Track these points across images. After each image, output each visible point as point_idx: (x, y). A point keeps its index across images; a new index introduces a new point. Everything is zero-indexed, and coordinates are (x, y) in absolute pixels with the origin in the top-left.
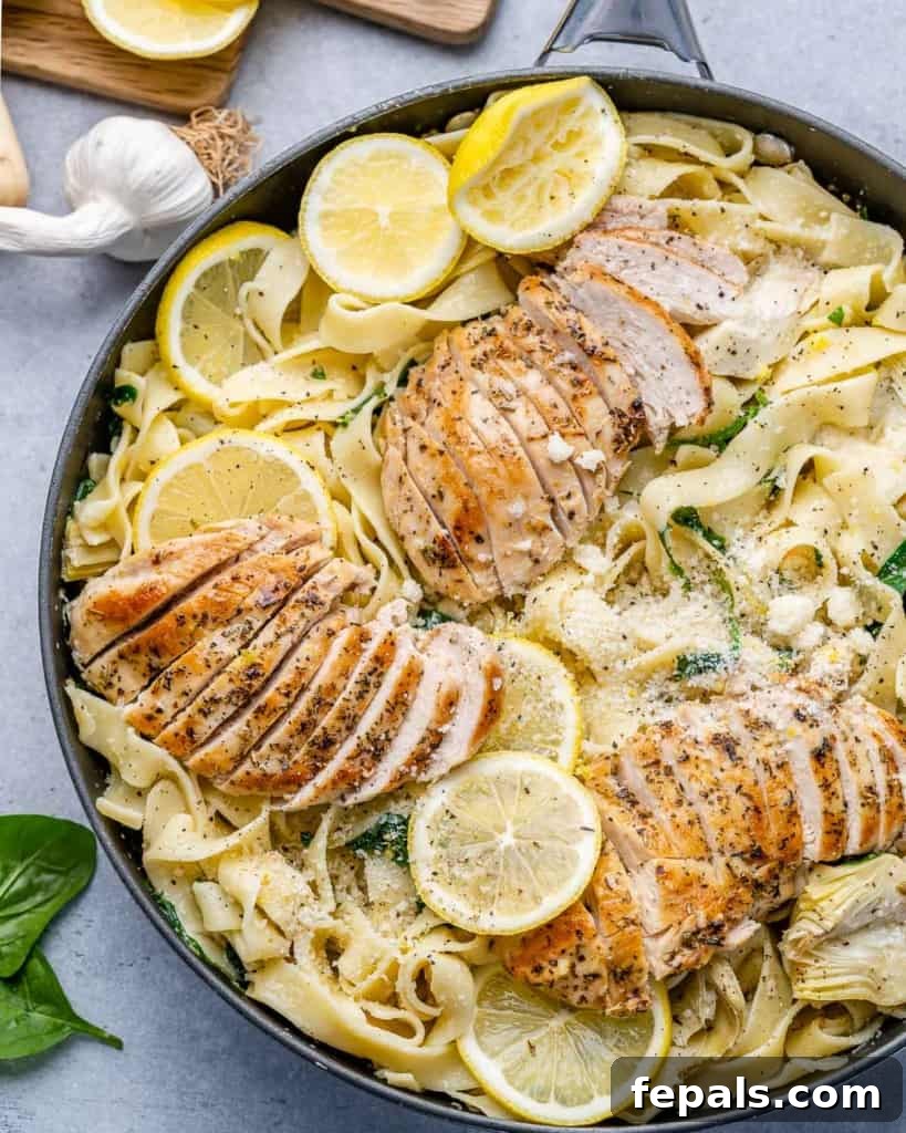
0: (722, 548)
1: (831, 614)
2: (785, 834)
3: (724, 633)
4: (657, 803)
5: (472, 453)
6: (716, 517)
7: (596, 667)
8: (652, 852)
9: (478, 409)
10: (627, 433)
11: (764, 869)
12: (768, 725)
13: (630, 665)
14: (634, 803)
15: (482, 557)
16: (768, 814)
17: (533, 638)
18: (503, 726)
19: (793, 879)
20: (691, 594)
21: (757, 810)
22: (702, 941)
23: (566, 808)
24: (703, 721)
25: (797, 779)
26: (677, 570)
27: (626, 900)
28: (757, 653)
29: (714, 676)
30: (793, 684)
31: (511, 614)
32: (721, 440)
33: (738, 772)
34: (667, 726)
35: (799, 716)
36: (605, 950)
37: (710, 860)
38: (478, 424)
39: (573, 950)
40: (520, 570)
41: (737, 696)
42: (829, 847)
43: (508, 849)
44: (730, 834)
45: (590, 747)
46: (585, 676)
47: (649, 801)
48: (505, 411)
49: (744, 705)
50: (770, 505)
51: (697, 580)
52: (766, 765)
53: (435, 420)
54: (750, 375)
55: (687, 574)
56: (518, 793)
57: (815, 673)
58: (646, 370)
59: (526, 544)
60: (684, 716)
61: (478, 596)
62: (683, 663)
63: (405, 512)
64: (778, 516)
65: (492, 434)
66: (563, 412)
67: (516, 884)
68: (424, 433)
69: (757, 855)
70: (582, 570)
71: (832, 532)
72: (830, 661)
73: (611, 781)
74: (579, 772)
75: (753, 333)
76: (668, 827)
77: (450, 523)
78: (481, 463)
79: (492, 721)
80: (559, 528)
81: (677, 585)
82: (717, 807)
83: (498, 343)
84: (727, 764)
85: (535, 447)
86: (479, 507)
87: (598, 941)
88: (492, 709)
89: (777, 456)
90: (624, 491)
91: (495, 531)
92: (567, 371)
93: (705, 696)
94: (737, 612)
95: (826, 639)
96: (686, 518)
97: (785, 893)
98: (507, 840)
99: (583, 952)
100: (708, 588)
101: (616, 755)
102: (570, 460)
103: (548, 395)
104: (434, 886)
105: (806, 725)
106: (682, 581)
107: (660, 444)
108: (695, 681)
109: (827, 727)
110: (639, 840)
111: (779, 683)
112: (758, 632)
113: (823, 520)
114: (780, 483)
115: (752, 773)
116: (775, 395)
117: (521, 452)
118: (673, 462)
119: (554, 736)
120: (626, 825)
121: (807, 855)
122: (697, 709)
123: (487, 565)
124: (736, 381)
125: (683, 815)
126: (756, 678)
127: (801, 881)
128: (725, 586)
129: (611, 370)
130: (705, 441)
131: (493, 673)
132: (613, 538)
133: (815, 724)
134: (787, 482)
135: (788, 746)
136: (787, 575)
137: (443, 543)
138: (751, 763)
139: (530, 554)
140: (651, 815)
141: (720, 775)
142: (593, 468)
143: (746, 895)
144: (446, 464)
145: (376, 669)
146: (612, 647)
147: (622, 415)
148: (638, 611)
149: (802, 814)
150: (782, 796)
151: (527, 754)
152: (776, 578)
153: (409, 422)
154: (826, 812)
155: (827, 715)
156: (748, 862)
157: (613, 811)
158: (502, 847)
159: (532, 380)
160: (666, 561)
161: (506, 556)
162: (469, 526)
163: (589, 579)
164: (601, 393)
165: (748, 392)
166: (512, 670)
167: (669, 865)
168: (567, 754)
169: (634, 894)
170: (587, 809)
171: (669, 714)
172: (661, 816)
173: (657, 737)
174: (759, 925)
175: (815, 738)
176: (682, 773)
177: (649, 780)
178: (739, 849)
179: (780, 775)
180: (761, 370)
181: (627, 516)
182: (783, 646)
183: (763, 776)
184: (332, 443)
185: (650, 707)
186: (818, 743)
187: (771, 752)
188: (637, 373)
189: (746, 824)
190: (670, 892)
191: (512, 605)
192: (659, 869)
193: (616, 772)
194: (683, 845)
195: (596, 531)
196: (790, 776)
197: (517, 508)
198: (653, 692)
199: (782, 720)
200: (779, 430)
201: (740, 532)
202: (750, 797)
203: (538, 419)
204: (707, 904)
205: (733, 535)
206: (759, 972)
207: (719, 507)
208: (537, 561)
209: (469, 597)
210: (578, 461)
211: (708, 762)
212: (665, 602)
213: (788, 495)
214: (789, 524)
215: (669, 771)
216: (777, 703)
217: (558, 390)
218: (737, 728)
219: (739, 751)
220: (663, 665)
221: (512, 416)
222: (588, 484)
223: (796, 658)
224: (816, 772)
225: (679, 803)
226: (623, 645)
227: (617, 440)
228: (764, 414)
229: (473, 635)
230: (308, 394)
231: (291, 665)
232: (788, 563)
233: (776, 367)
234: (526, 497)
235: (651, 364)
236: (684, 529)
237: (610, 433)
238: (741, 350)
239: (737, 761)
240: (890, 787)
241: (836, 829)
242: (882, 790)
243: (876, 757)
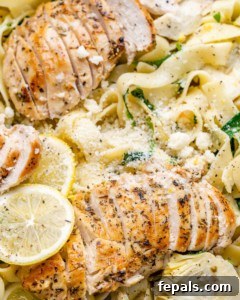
0: (152, 109)
1: (197, 143)
2: (161, 236)
3: (148, 146)
4: (103, 214)
5: (43, 51)
6: (151, 95)
7: (86, 153)
8: (97, 235)
9: (50, 34)
10: (115, 52)
11: (148, 252)
12: (160, 186)
13: (102, 154)
14: (92, 214)
15: (42, 98)
16: (155, 226)
17: (60, 137)
18: (38, 173)
19: (163, 259)
20: (136, 128)
21: (149, 223)
22: (113, 279)
24: (130, 182)
25: (170, 213)
26: (130, 116)
27: (81, 255)
28: (162, 157)
29: (139, 162)
30: (175, 169)
31: (51, 126)
32: (157, 63)
33: (143, 205)
34: (114, 182)
35: (175, 184)
36: (67, 278)
37: (124, 243)
38: (49, 40)
39: (52, 276)
40: (58, 107)
41: (148, 173)
42: (180, 244)
43: (30, 227)
44: (135, 232)
45: (77, 187)
46: (81, 158)
47: (99, 214)
48: (62, 36)
49: (151, 177)
50: (177, 96)
51: (140, 122)
52: (157, 203)
53: (31, 38)
54: (174, 38)
55: (135, 119)
56: (40, 202)
57: (186, 166)
58: (128, 26)
59: (62, 95)
60: (123, 179)
61: (38, 117)
62: (126, 156)
63: (11, 76)
64: (180, 100)
65: (54, 44)
66: (87, 38)
67: (30, 243)
68: (25, 43)
69: (146, 244)
70: (87, 111)
71: (203, 109)
72: (194, 164)
73: (83, 202)
74: (71, 197)
75: (179, 20)
76: (107, 225)
77: (29, 81)
78: (46, 56)
79: (32, 168)
80: (79, 90)
81: (129, 123)
82: (131, 219)
83: (64, 8)
84: (139, 201)
85: (73, 52)
86: (44, 76)
87: (65, 273)
88: (33, 163)
89: (182, 75)
90: (111, 78)
91: (49, 87)
92: (92, 21)
93: (134, 172)
94: (154, 138)
95: (193, 154)
96: (138, 93)
97: (159, 265)
98: (31, 223)
99: (57, 278)
100: (143, 126)
101: (89, 193)
102: (87, 58)
103: (81, 30)
105: (178, 188)
106: (132, 121)
107: (130, 60)
108: (130, 164)
109: (187, 190)
110: (91, 230)
111: (169, 169)
112: (164, 148)
113: (199, 103)
114: (182, 85)
115: (149, 207)
116: (186, 48)
117: (65, 53)
118: (135, 70)
119: (61, 180)
120: (87, 222)
121: (170, 247)
122: (129, 176)
123: (44, 103)
124: (171, 41)
125: (114, 221)
126: (158, 166)
127: (166, 260)
128: (151, 126)
129: (112, 23)
130: (151, 63)
131: (36, 146)
132: (103, 99)
133: (182, 188)
134: (185, 84)
135: (169, 197)
136: (180, 125)
137: (24, 90)
138: (150, 202)
139: (63, 99)
140: (100, 220)
141: (134, 205)
142: (97, 63)
143: (139, 262)
144: (32, 56)
146: (94, 144)
147: (114, 43)
148: (110, 133)
149: (171, 228)
150: (162, 219)
151: (48, 187)
152: (175, 125)
153: (20, 38)
154: (181, 228)
155: (189, 185)
156: (142, 247)
157: (82, 216)
158: (27, 226)
159: (76, 24)
160: (125, 111)
161: (52, 99)
162: (37, 85)
163: (89, 114)
164: (106, 33)
165: (174, 46)
167: (103, 241)
168: (65, 189)
169: (85, 253)
170: (70, 212)
171: (115, 177)
172: (105, 220)
173: (109, 186)
174: (141, 277)
175: (181, 194)
176: (117, 203)
177: (101, 204)
178: (138, 240)
179: (162, 209)
180: (180, 36)
181: (110, 91)
182: (174, 155)
183: (155, 208)
185: (109, 175)
186: (182, 196)
187: (160, 198)
188: (124, 28)
189: (142, 229)
190: (102, 254)
191: (53, 123)
192: (98, 243)
193: (88, 201)
194: (113, 234)
195: (97, 92)
196: (167, 211)
197: (60, 77)
198: (111, 168)
199: (167, 184)
200: (185, 62)
201: (161, 103)
202: (146, 217)
203: (76, 40)
204: (119, 262)
205: (158, 104)
207: (154, 90)
208: (66, 103)
209: (34, 116)
210: (90, 59)
211: (130, 199)
212: (123, 130)
213: (185, 91)
214: (184, 103)
215: (111, 201)
216: (165, 177)
217: (87, 29)
218: (146, 186)
219: (145, 196)
220: (118, 158)
221: (64, 38)
222: (94, 71)
223: (178, 161)
224: (179, 209)
225: (114, 216)
226: (100, 144)
227: (110, 54)
228: (178, 54)
229: (30, 129)
232: (181, 120)
233: (188, 37)
234: (65, 73)
235: (130, 24)
236: (136, 98)
237: (107, 50)
238: (173, 26)
239: (144, 200)
240: (213, 221)
241: (185, 237)
242: (209, 222)
243: (208, 206)
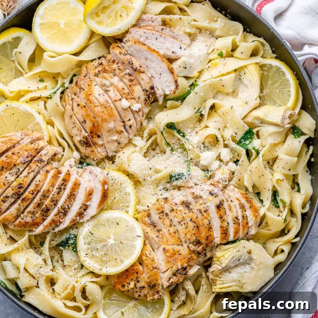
0: (184, 136)
1: (222, 158)
2: (207, 235)
3: (185, 166)
4: (163, 226)
5: (95, 106)
6: (181, 125)
7: (141, 180)
8: (161, 243)
9: (97, 91)
10: (149, 98)
11: (201, 247)
12: (201, 197)
13: (153, 178)
14: (155, 226)
15: (100, 142)
16: (202, 228)
17: (119, 170)
18: (109, 201)
19: (211, 250)
20: (174, 153)
21: (198, 227)
22: (180, 273)
23: (132, 229)
24: (178, 197)
25: (211, 215)
26: (168, 144)
27: (153, 260)
28: (197, 173)
29: (182, 181)
30: (209, 182)
31: (111, 162)
32: (182, 98)
33: (191, 214)
34: (166, 199)
35: (211, 194)
36: (146, 278)
37: (182, 245)
38: (97, 96)
39: (135, 279)
40: (114, 146)
41: (190, 188)
42: (222, 239)
43: (112, 245)
44: (189, 236)
45: (140, 208)
46: (137, 183)
47: (160, 225)
48: (106, 91)
49: (193, 191)
50: (200, 121)
51: (176, 148)
52: (200, 211)
53: (82, 95)
54: (191, 76)
55: (172, 146)
56: (115, 225)
57: (216, 178)
58: (155, 75)
59: (115, 138)
60: (172, 195)
61: (100, 156)
62: (171, 177)
63: (73, 128)
64: (203, 124)
65: (102, 99)
66: (126, 91)
67: (115, 257)
68: (79, 100)
69: (198, 243)
70: (135, 146)
71: (221, 129)
72: (221, 174)
73: (147, 219)
74: (136, 216)
75: (192, 61)
76: (167, 234)
77: (88, 131)
78: (98, 109)
79: (105, 200)
80: (127, 131)
81: (168, 150)
82: (184, 226)
83: (103, 67)
84: (187, 211)
85: (117, 103)
86: (98, 125)
87: (144, 275)
88: (105, 196)
89: (202, 104)
90: (149, 117)
91: (104, 133)
92: (127, 76)
93: (179, 188)
94: (189, 159)
95: (220, 167)
96: (171, 126)
97: (209, 255)
98: (111, 241)
99: (138, 279)
100: (179, 150)
101: (149, 210)
102: (129, 107)
103: (121, 85)
104: (86, 259)
105: (214, 197)
106: (170, 148)
107: (161, 101)
108: (175, 183)
109: (221, 197)
110: (157, 239)
111: (204, 182)
112: (197, 165)
113: (217, 125)
114: (203, 113)
115: (195, 214)
116: (200, 83)
117: (112, 105)
118: (166, 107)
119: (127, 204)
120: (152, 234)
121: (215, 241)
122: (176, 193)
123: (102, 145)
124: (187, 78)
125: (172, 230)
126: (195, 181)
127: (214, 251)
128: (185, 150)
129: (143, 76)
130: (177, 99)
131: (105, 183)
132: (146, 134)
133: (217, 196)
134: (205, 112)
135: (208, 204)
136: (206, 144)
137: (86, 138)
138: (195, 211)
139: (117, 141)
140: (161, 230)
141: (184, 215)
142: (137, 110)
143: (195, 257)
144: (86, 110)
145: (63, 184)
146: (147, 173)
147: (147, 91)
148: (155, 159)
149: (213, 227)
150: (206, 222)
151: (118, 211)
152: (203, 146)
153: (73, 96)
154: (221, 227)
155: (221, 193)
156: (195, 245)
157: (148, 230)
158: (110, 244)
159: (115, 80)
160: (164, 142)
161: (108, 142)
162: (95, 132)
163: (138, 149)
164: (140, 84)
165: (191, 82)
166: (112, 182)
167: (167, 247)
168: (131, 210)
169: (156, 258)
170: (138, 229)
171: (166, 195)
172: (165, 230)
173: (163, 203)
174: (200, 267)
175: (217, 201)
176: (171, 215)
177: (160, 218)
178: (192, 241)
179: (205, 214)
180: (195, 74)
181: (150, 127)
182: (205, 169)
183: (199, 215)
184: (46, 104)
185: (160, 193)
186: (218, 203)
187: (202, 206)
188: (152, 77)
189: (193, 232)
190: (168, 257)
191: (112, 159)
192: (164, 249)
193: (149, 216)
194: (173, 240)
195: (140, 132)
196: (209, 215)
197: (111, 125)
198: (161, 187)
199: (205, 195)
200: (202, 94)
201: (189, 130)
202: (195, 223)
203: (118, 93)
204: (181, 260)
205: (187, 131)
206: (201, 283)
207: (182, 122)
208: (119, 143)
209: (96, 157)
210: (132, 108)
211: (180, 211)
212: (164, 156)
213: (206, 117)
214: (207, 127)
215: (167, 215)
216: (203, 189)
217: (124, 83)
218: (190, 199)
219: (191, 207)
220: (164, 178)
221: (109, 93)
222: (136, 115)
223: (210, 174)
224: (217, 213)
225: (171, 226)
226: (150, 171)
227: (146, 100)
228: (196, 89)
229: (97, 170)
230: (38, 88)
231: (34, 183)
232: (206, 141)
233: (200, 72)
234: (114, 121)
235: (156, 73)
236: (170, 130)
237: (143, 97)
238: (188, 67)
239: (190, 210)
240: (243, 217)
241: (225, 232)
242: (240, 218)
243: (238, 207)
